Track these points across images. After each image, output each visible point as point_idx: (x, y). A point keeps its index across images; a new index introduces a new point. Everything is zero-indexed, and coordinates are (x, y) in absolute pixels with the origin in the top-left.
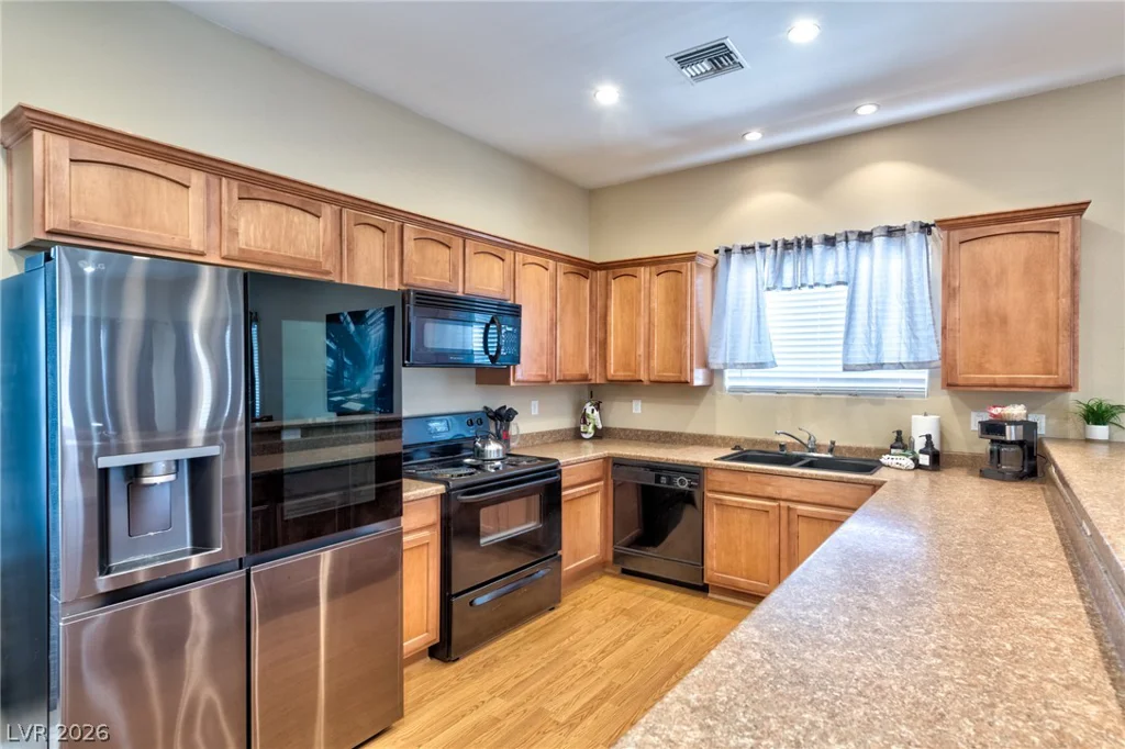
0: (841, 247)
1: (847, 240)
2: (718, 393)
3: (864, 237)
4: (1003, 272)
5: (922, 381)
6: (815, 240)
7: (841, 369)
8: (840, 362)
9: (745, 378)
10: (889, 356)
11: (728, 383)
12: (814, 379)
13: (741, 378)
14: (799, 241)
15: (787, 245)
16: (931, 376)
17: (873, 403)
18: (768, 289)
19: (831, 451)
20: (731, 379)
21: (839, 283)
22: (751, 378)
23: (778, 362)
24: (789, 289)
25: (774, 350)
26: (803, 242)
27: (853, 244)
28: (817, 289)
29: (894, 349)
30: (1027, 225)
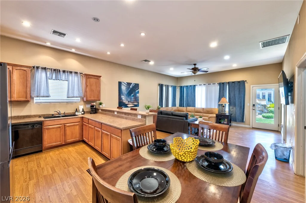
0: (66, 74)
1: (68, 72)
2: (32, 104)
3: (71, 72)
4: (93, 84)
5: (79, 100)
6: (61, 71)
7: (66, 97)
8: (66, 96)
9: (41, 100)
10: (75, 95)
11: (35, 101)
12: (59, 100)
13: (40, 100)
14: (57, 70)
15: (55, 70)
16: (81, 99)
17: (71, 104)
18: (50, 79)
19: (64, 114)
20: (36, 100)
21: (66, 81)
22: (42, 100)
23: (51, 96)
24: (54, 80)
25: (50, 93)
26: (58, 70)
27: (69, 73)
28: (61, 81)
29: (76, 94)
30: (95, 77)
